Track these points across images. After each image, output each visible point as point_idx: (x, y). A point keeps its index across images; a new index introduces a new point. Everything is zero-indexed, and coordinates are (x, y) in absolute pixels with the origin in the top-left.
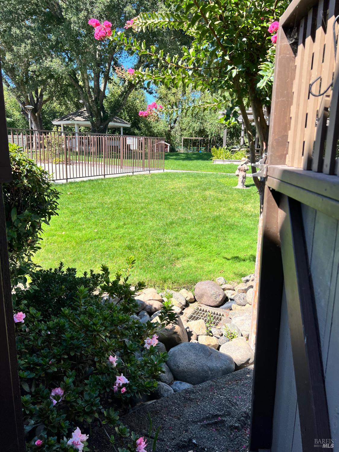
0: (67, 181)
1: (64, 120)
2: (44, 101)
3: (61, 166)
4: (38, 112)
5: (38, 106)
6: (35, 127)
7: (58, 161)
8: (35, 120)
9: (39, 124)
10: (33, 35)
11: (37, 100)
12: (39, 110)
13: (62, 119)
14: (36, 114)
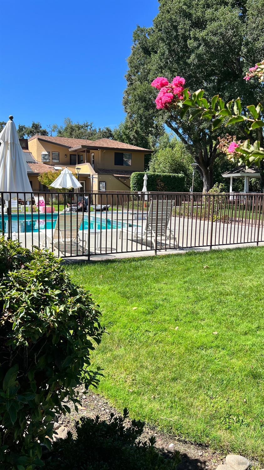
0: (211, 248)
1: (234, 172)
2: (217, 155)
3: (218, 224)
4: (210, 166)
5: (211, 160)
6: (205, 180)
7: (216, 218)
8: (206, 174)
9: (209, 177)
10: (207, 95)
11: (211, 155)
12: (211, 164)
13: (232, 172)
14: (208, 168)
